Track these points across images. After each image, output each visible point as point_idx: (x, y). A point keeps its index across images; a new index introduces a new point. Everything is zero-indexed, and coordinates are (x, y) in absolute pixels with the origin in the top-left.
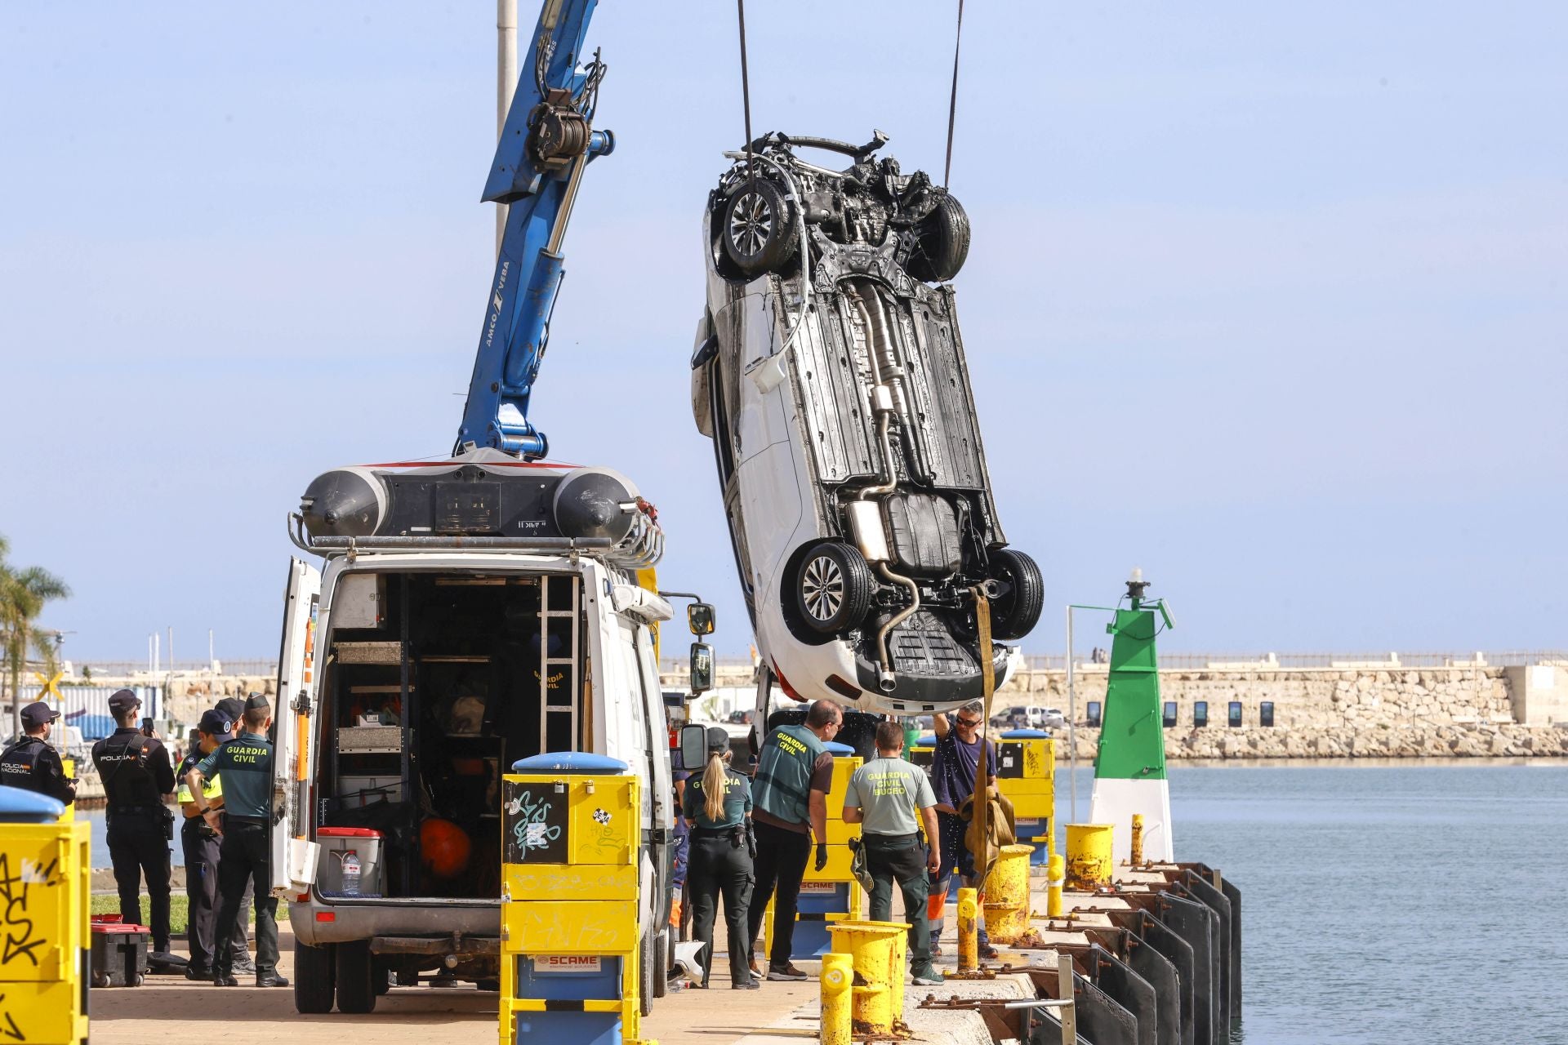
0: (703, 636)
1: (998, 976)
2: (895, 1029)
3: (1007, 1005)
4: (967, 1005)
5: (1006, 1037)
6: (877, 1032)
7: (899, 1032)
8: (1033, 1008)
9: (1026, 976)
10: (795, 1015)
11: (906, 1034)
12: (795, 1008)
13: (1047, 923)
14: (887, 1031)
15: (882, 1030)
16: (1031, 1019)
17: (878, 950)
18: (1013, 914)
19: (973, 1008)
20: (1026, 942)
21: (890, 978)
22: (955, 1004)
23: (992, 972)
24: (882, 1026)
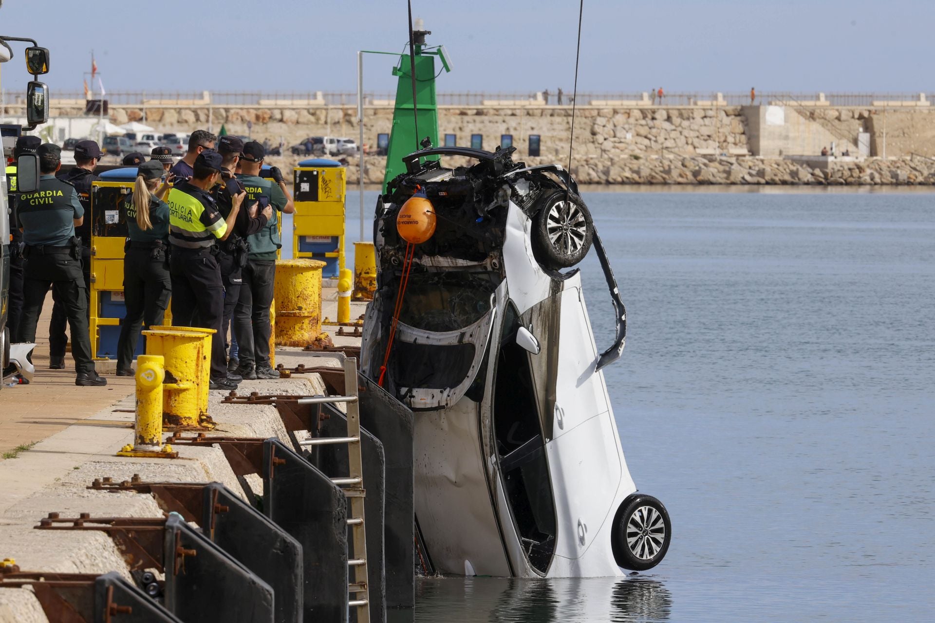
0: (39, 76)
1: (293, 375)
2: (201, 421)
3: (300, 401)
4: (265, 400)
5: (299, 429)
6: (185, 423)
7: (205, 424)
8: (322, 403)
9: (318, 375)
10: (114, 408)
11: (210, 426)
12: (114, 402)
13: (337, 328)
14: (195, 423)
15: (190, 422)
16: (320, 413)
17: (188, 351)
18: (306, 321)
19: (270, 403)
20: (318, 347)
21: (197, 377)
22: (254, 399)
23: (287, 372)
24: (190, 418)
